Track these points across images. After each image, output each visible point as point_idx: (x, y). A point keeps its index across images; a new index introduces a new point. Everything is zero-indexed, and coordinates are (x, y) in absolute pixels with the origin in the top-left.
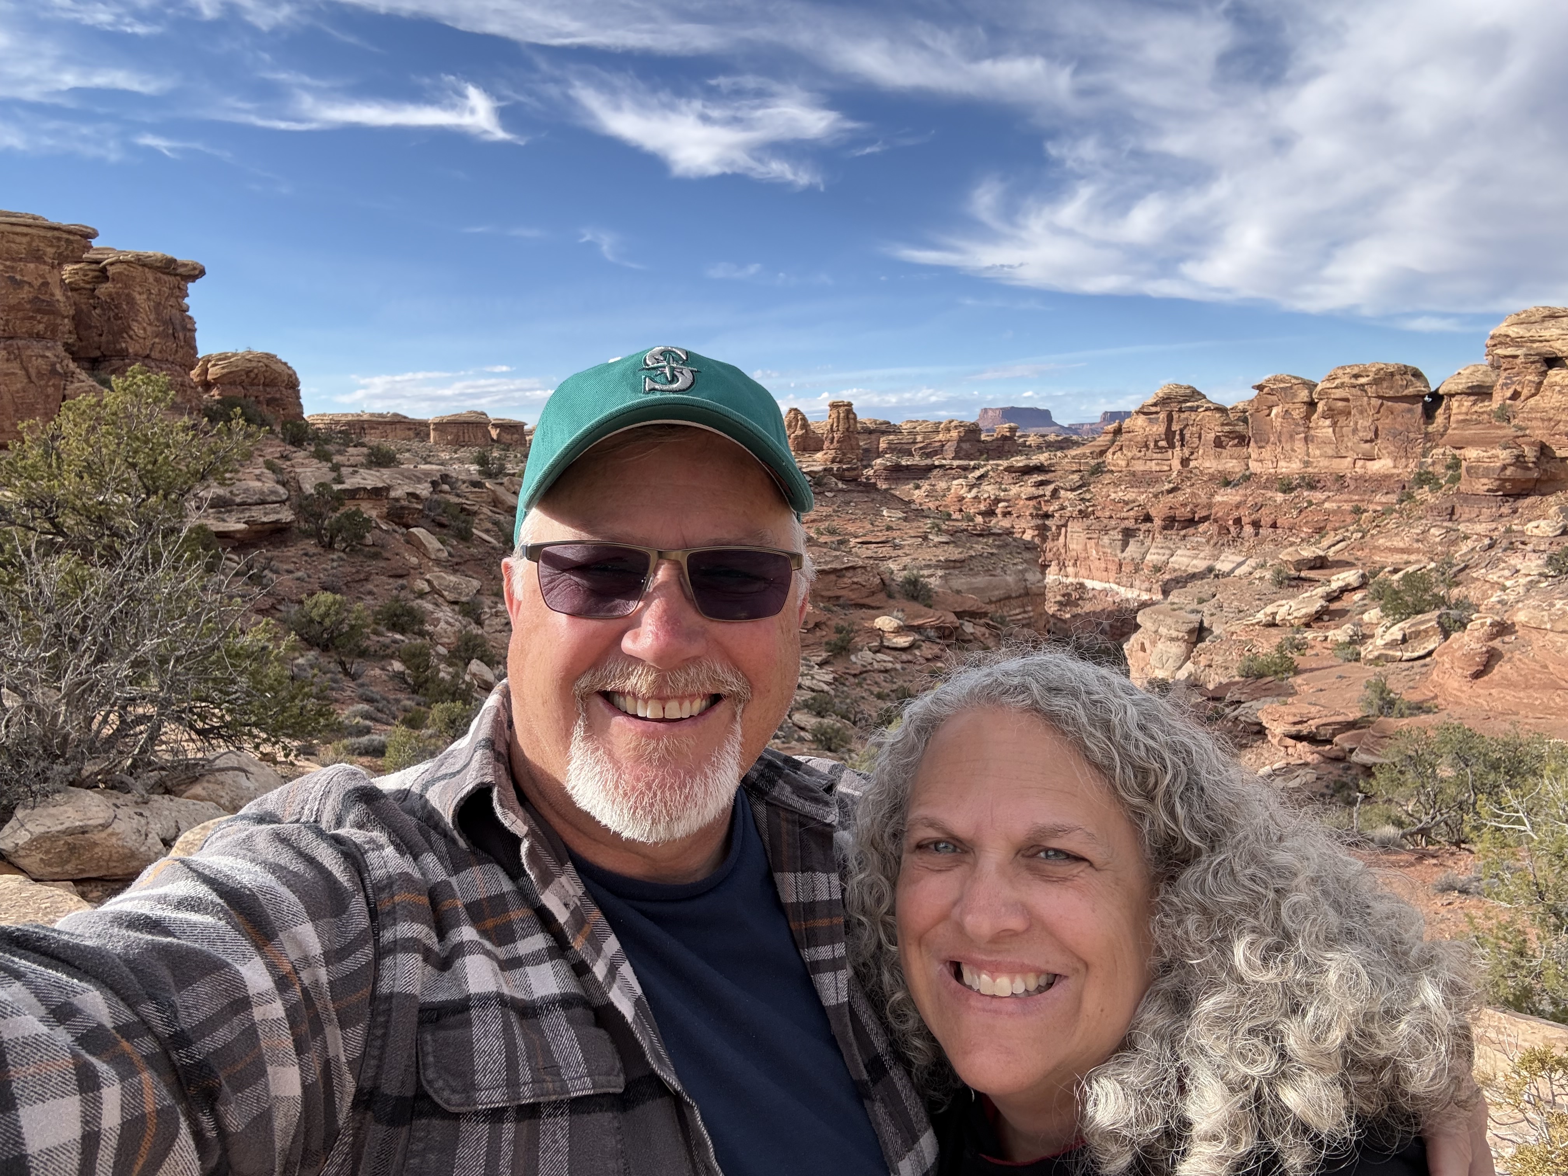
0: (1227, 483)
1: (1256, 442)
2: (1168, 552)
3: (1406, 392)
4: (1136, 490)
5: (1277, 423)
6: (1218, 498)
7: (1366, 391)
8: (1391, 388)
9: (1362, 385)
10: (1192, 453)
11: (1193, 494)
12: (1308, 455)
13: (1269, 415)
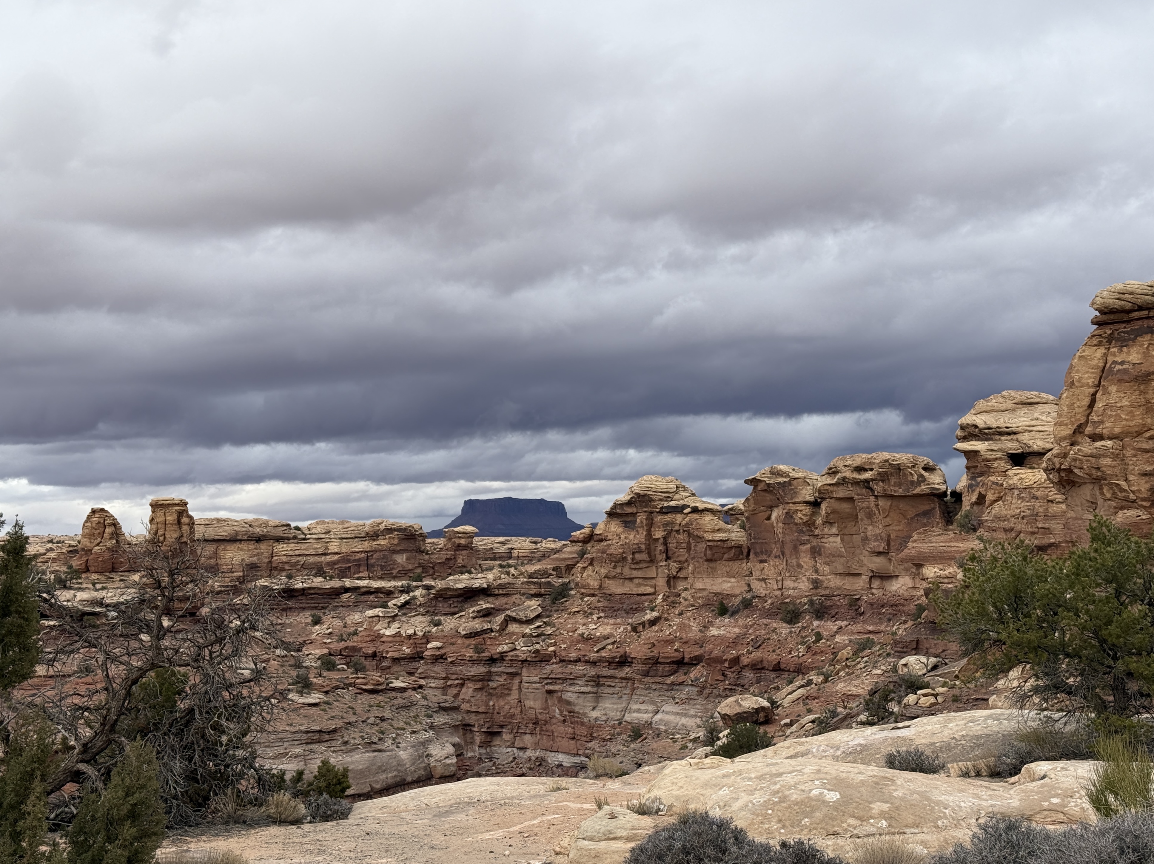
0: (723, 611)
1: (756, 554)
2: (651, 708)
3: (917, 491)
4: (612, 621)
5: (779, 528)
6: (714, 631)
7: (872, 490)
8: (900, 485)
9: (867, 481)
10: (680, 569)
11: (683, 627)
12: (817, 571)
13: (769, 518)
